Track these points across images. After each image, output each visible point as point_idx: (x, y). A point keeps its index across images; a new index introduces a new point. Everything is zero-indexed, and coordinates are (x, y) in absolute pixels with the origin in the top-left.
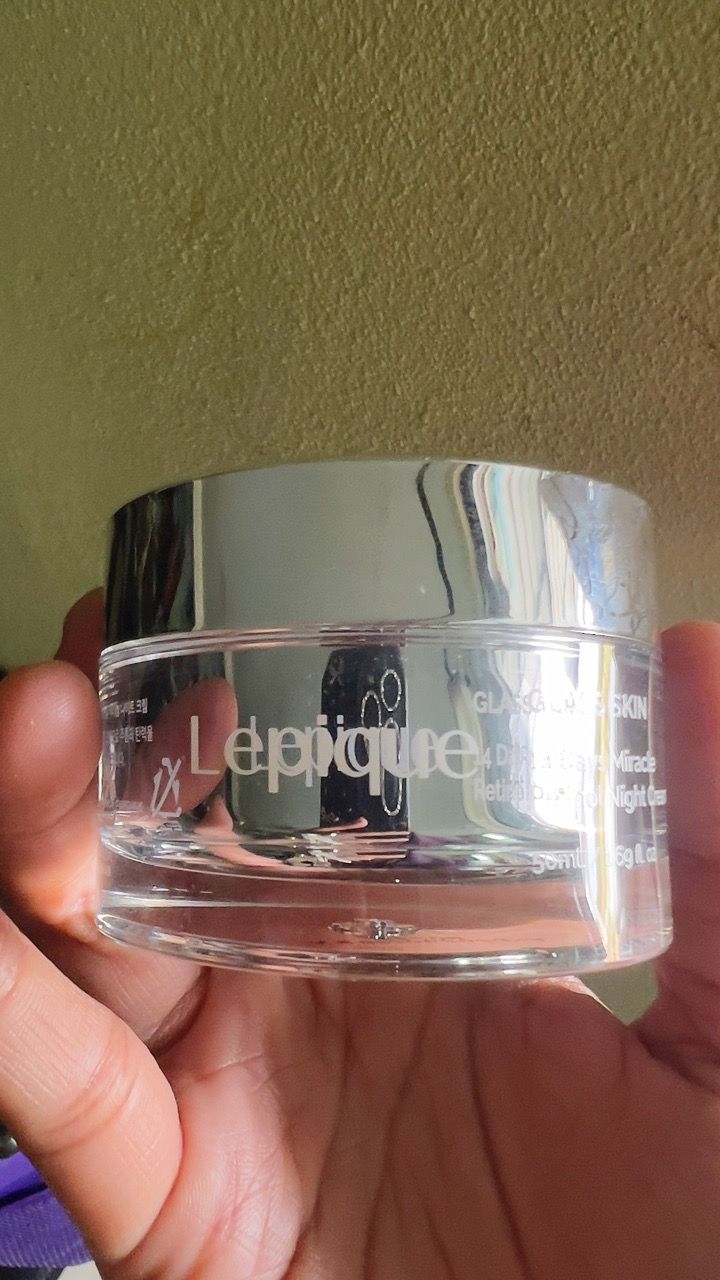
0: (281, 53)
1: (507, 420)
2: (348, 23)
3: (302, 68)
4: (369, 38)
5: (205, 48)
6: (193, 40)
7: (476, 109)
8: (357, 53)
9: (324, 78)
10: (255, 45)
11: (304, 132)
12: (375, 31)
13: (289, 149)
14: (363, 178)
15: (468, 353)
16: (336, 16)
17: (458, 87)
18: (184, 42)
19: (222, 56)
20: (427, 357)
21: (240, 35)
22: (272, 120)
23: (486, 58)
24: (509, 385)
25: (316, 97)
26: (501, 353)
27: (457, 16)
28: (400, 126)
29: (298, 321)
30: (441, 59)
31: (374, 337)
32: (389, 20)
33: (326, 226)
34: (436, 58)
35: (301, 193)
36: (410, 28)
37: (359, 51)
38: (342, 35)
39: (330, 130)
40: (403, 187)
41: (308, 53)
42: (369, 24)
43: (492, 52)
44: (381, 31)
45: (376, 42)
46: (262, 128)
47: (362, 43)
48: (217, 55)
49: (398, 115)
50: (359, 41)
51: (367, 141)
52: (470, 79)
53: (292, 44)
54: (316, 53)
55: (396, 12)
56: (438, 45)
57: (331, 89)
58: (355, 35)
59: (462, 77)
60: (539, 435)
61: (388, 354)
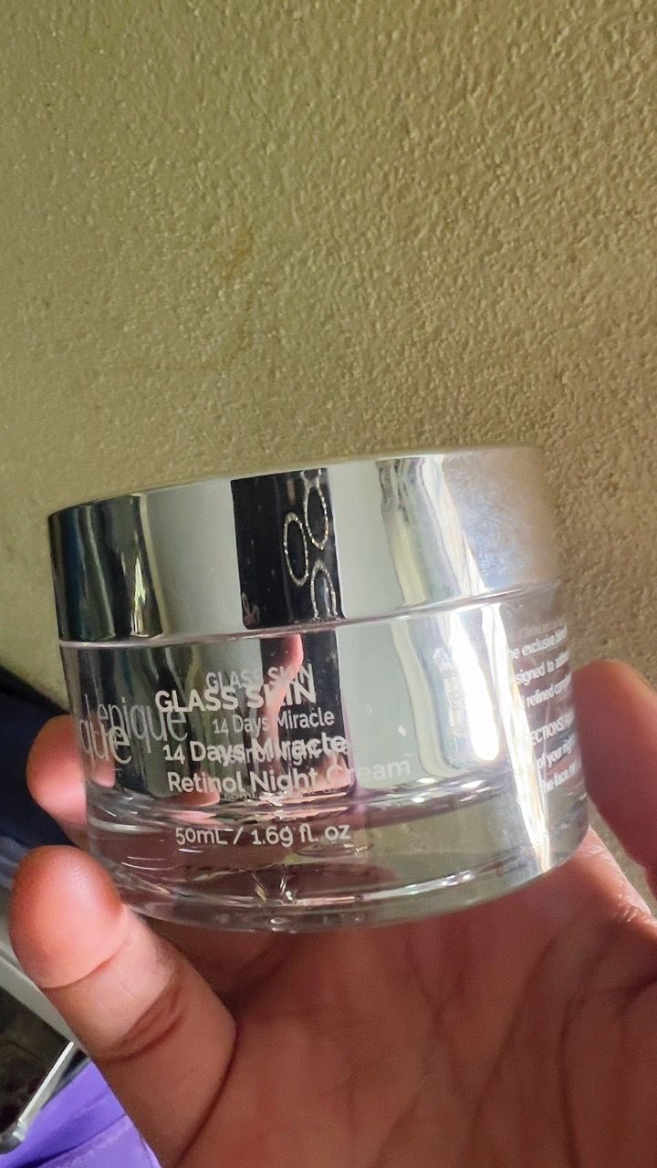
0: (367, 92)
1: (588, 486)
2: (459, 65)
3: (393, 110)
4: (483, 84)
5: (272, 81)
6: (258, 71)
7: (609, 169)
8: (465, 99)
9: (418, 123)
10: (337, 82)
11: (386, 176)
12: (492, 75)
13: (363, 196)
14: (453, 232)
15: (553, 416)
16: (444, 57)
17: (589, 145)
18: (246, 72)
19: (292, 92)
20: (503, 415)
21: (319, 70)
22: (348, 162)
23: (632, 117)
24: (598, 452)
25: (406, 144)
26: (594, 419)
27: (602, 68)
28: (508, 182)
29: (351, 368)
30: (572, 113)
31: (440, 392)
32: (512, 66)
33: (399, 276)
34: (567, 110)
35: (372, 242)
36: (538, 77)
37: (468, 95)
38: (449, 78)
39: (417, 180)
40: (502, 245)
41: (403, 96)
42: (485, 68)
43: (641, 111)
44: (500, 78)
45: (491, 89)
46: (333, 172)
47: (474, 90)
48: (287, 90)
49: (507, 168)
50: (470, 87)
51: (464, 194)
52: (607, 137)
53: (383, 85)
54: (412, 96)
55: (522, 58)
56: (571, 97)
57: (425, 136)
58: (466, 79)
59: (597, 134)
60: (625, 503)
61: (456, 408)
